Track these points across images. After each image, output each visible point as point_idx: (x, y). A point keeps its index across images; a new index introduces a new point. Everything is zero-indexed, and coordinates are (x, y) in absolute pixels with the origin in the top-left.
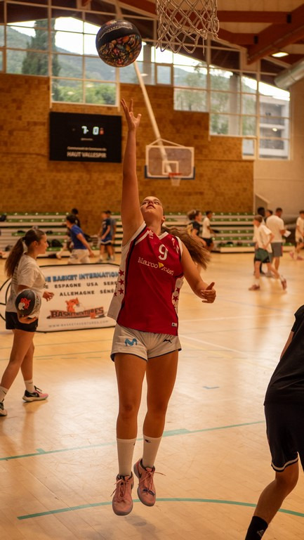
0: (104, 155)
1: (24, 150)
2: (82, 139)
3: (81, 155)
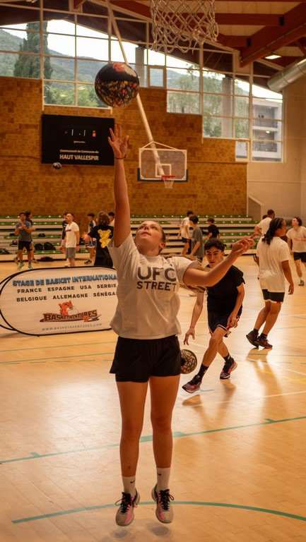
0: (96, 158)
1: (16, 153)
2: (75, 142)
3: (74, 157)
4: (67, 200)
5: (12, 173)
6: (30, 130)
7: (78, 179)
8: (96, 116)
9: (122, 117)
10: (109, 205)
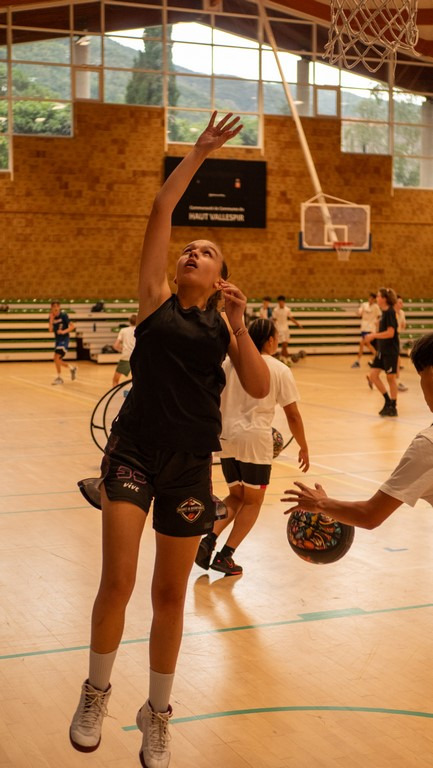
0: (241, 218)
1: (128, 211)
2: (211, 195)
3: (209, 217)
5: (122, 240)
6: (147, 179)
8: (240, 158)
9: (278, 159)
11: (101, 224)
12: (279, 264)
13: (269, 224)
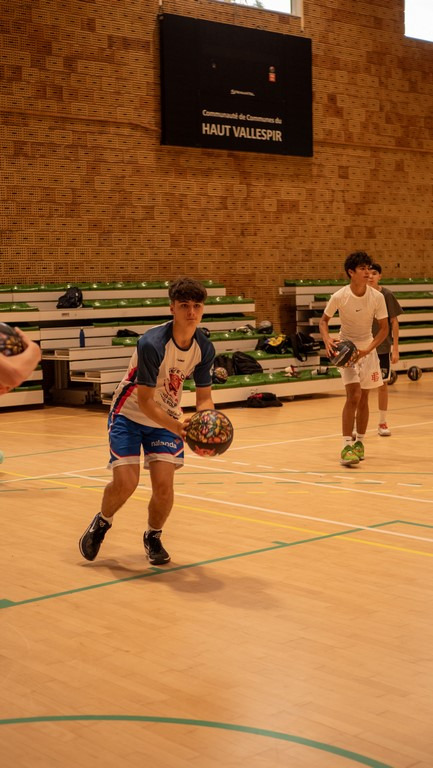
0: (277, 136)
1: (102, 115)
2: (233, 92)
3: (231, 130)
4: (216, 243)
5: (93, 168)
6: (133, 54)
7: (239, 188)
8: (271, 29)
9: (324, 39)
10: (301, 256)
11: (56, 137)
12: (329, 221)
13: (315, 148)
